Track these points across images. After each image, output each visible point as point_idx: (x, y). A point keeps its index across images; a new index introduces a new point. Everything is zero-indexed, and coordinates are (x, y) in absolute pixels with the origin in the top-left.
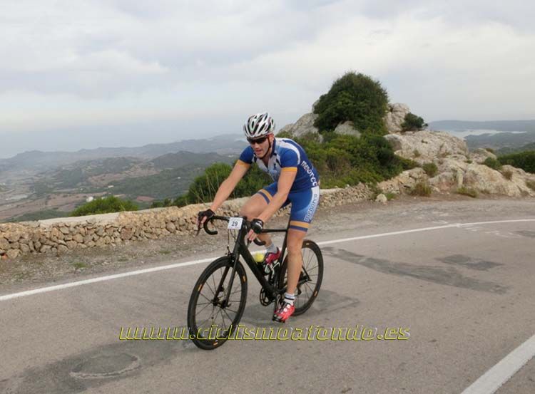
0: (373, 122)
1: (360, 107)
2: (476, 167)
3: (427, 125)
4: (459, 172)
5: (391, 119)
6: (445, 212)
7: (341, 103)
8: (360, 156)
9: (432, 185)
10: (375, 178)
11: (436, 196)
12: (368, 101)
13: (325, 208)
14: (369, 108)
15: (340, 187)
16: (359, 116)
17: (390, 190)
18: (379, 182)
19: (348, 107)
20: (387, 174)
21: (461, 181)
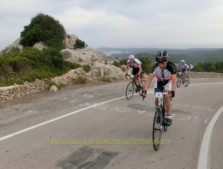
0: (55, 42)
1: (47, 33)
2: (109, 66)
3: (87, 46)
4: (101, 69)
5: (68, 42)
6: (91, 94)
7: (34, 30)
8: (40, 61)
9: (88, 77)
10: (49, 75)
11: (89, 83)
12: (52, 30)
13: (3, 101)
14: (53, 34)
15: (19, 84)
16: (48, 39)
17: (61, 82)
18: (53, 78)
19: (39, 33)
20: (60, 72)
21: (102, 74)
